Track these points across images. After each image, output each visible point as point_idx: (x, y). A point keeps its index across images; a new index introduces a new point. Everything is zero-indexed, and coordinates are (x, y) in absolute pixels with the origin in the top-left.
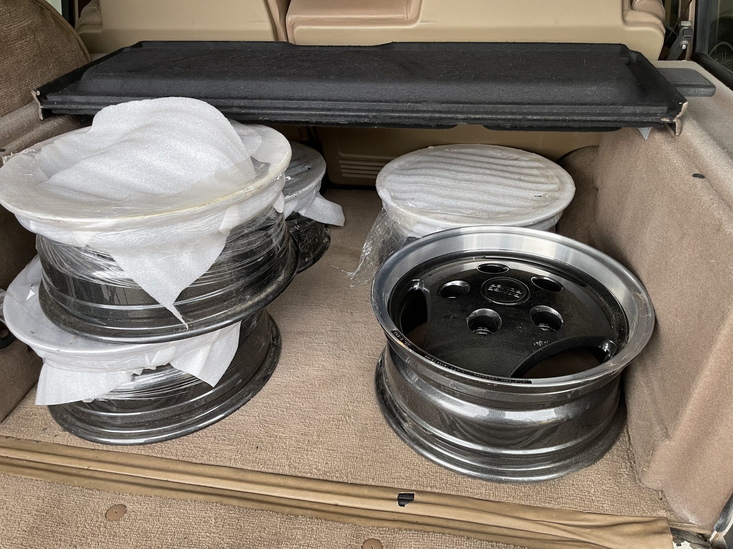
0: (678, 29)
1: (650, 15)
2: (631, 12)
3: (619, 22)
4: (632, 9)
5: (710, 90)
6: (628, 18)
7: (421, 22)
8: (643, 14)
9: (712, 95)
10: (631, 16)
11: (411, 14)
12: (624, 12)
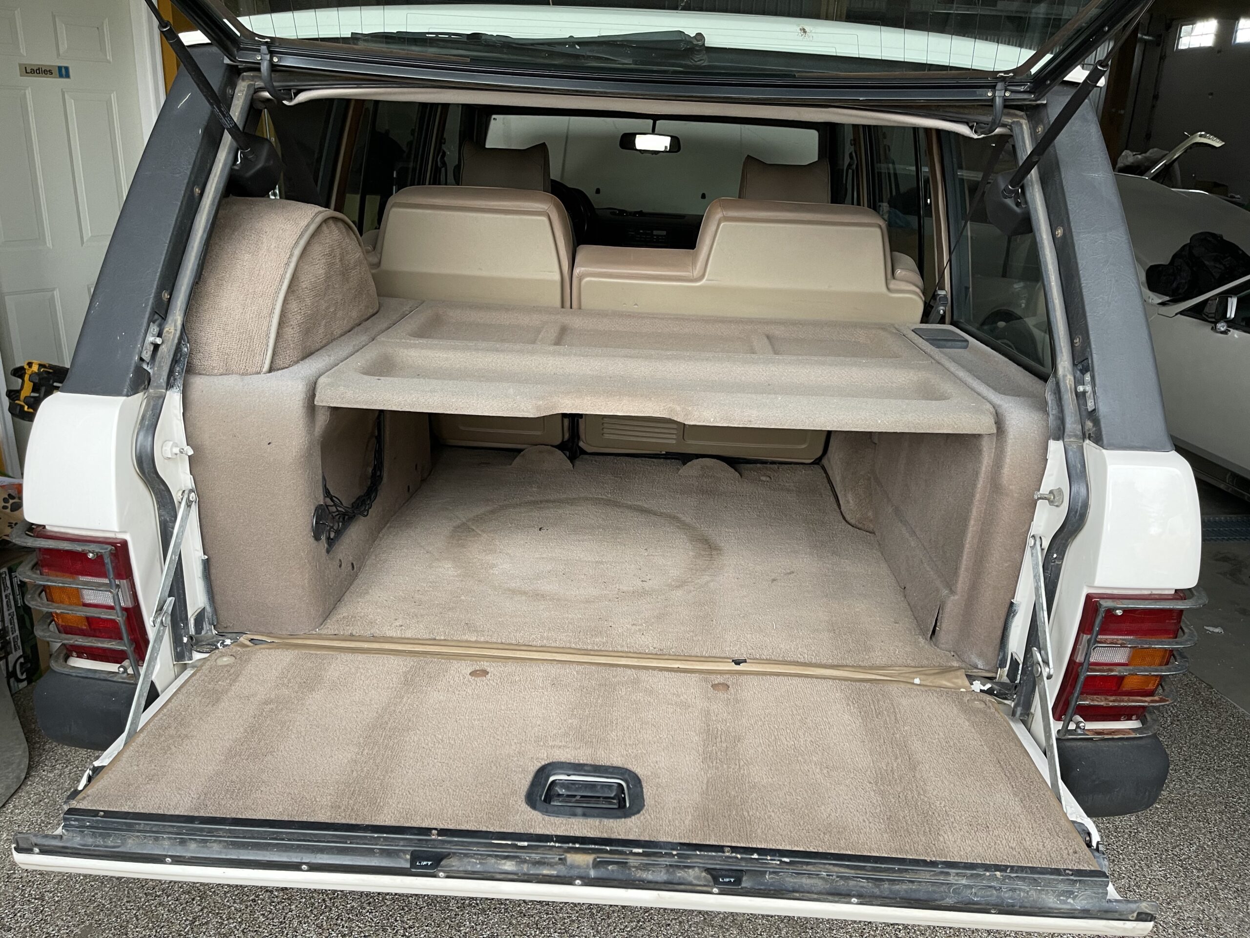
0: (934, 296)
1: (909, 284)
2: (893, 282)
3: (884, 289)
4: (894, 278)
5: (965, 344)
6: (891, 286)
7: (707, 280)
8: (904, 283)
9: (966, 347)
10: (893, 285)
11: (697, 273)
12: (888, 281)
